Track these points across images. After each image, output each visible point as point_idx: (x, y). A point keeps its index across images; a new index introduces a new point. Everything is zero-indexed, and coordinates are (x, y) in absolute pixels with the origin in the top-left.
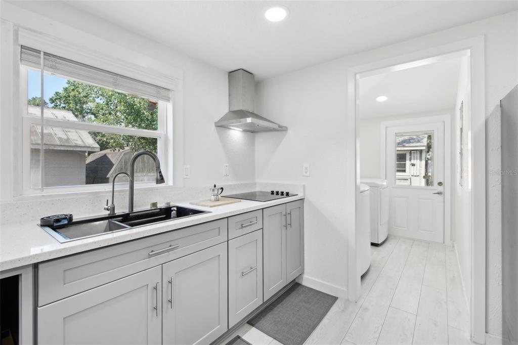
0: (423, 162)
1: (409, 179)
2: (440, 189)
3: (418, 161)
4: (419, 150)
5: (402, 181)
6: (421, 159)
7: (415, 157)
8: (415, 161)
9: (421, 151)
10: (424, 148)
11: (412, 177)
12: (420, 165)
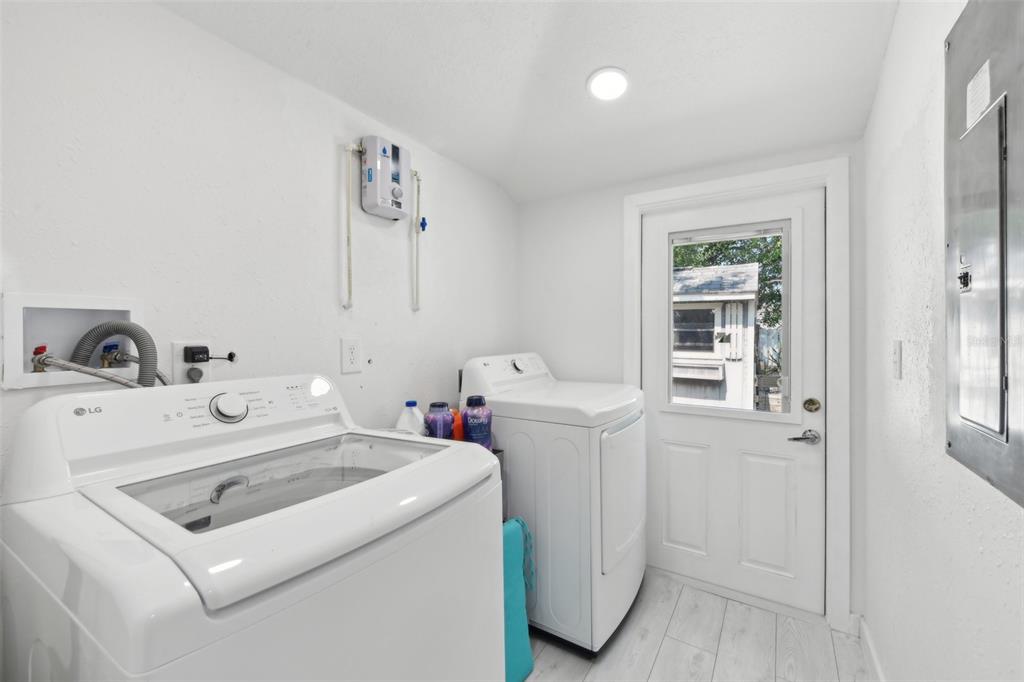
0: (751, 330)
1: (721, 369)
2: (813, 421)
3: (740, 326)
4: (742, 302)
5: (706, 371)
6: (745, 324)
7: (734, 317)
8: (734, 326)
9: (745, 304)
10: (752, 296)
11: (727, 363)
12: (744, 335)
